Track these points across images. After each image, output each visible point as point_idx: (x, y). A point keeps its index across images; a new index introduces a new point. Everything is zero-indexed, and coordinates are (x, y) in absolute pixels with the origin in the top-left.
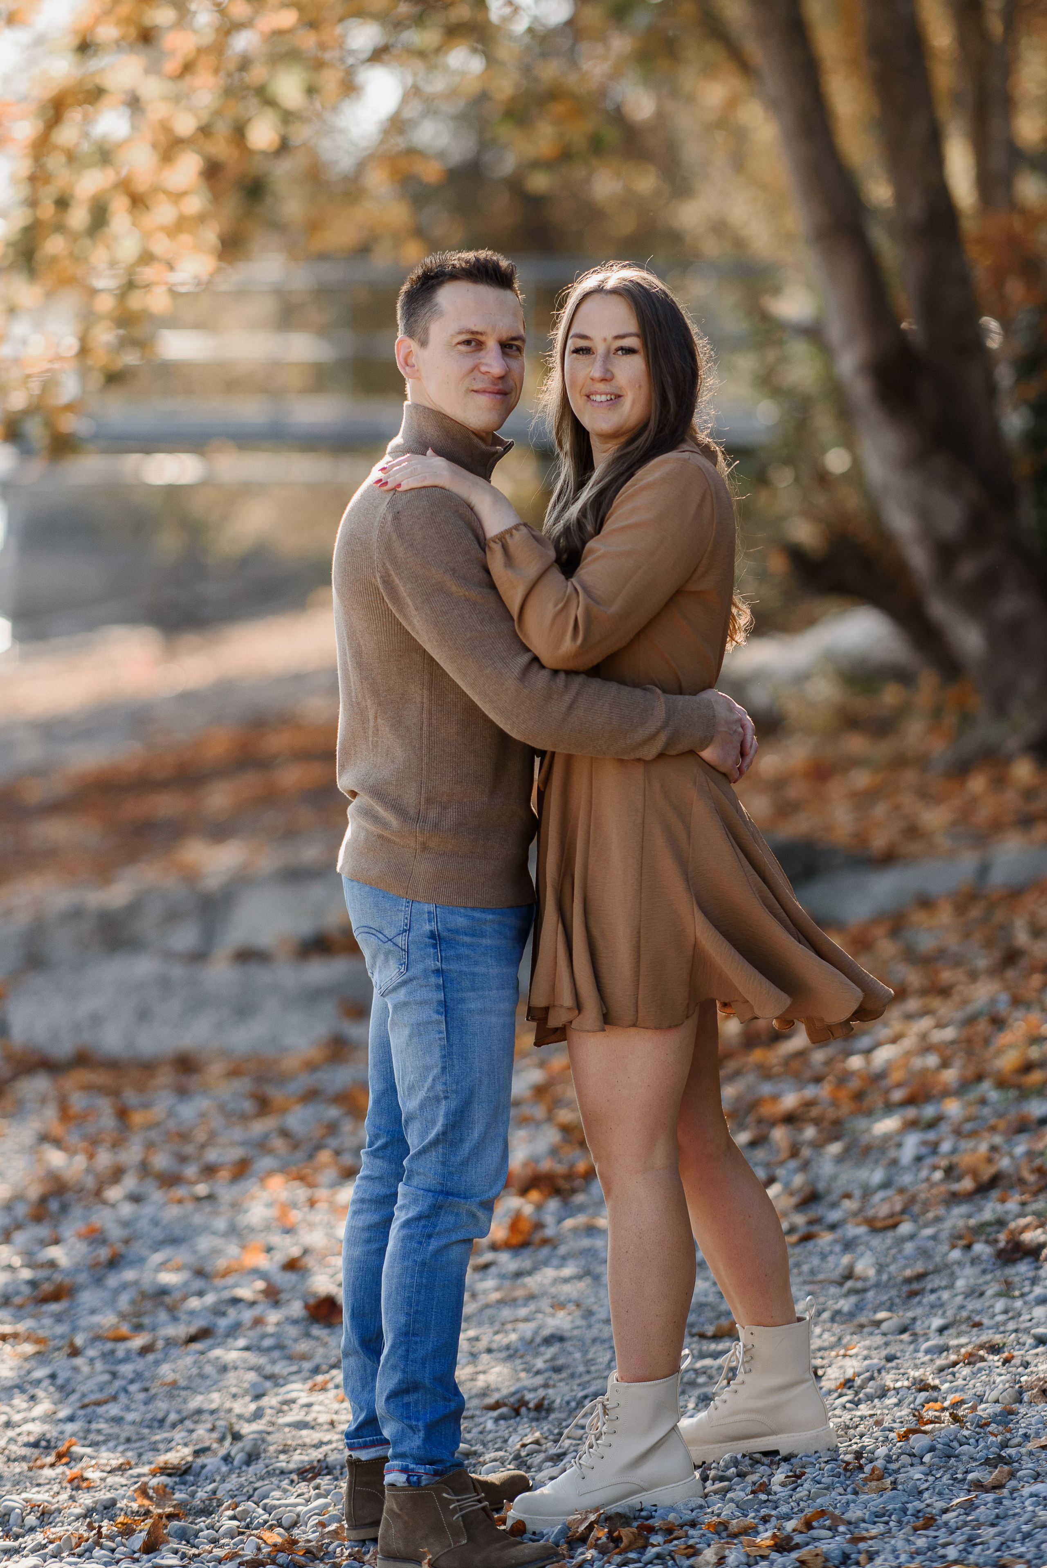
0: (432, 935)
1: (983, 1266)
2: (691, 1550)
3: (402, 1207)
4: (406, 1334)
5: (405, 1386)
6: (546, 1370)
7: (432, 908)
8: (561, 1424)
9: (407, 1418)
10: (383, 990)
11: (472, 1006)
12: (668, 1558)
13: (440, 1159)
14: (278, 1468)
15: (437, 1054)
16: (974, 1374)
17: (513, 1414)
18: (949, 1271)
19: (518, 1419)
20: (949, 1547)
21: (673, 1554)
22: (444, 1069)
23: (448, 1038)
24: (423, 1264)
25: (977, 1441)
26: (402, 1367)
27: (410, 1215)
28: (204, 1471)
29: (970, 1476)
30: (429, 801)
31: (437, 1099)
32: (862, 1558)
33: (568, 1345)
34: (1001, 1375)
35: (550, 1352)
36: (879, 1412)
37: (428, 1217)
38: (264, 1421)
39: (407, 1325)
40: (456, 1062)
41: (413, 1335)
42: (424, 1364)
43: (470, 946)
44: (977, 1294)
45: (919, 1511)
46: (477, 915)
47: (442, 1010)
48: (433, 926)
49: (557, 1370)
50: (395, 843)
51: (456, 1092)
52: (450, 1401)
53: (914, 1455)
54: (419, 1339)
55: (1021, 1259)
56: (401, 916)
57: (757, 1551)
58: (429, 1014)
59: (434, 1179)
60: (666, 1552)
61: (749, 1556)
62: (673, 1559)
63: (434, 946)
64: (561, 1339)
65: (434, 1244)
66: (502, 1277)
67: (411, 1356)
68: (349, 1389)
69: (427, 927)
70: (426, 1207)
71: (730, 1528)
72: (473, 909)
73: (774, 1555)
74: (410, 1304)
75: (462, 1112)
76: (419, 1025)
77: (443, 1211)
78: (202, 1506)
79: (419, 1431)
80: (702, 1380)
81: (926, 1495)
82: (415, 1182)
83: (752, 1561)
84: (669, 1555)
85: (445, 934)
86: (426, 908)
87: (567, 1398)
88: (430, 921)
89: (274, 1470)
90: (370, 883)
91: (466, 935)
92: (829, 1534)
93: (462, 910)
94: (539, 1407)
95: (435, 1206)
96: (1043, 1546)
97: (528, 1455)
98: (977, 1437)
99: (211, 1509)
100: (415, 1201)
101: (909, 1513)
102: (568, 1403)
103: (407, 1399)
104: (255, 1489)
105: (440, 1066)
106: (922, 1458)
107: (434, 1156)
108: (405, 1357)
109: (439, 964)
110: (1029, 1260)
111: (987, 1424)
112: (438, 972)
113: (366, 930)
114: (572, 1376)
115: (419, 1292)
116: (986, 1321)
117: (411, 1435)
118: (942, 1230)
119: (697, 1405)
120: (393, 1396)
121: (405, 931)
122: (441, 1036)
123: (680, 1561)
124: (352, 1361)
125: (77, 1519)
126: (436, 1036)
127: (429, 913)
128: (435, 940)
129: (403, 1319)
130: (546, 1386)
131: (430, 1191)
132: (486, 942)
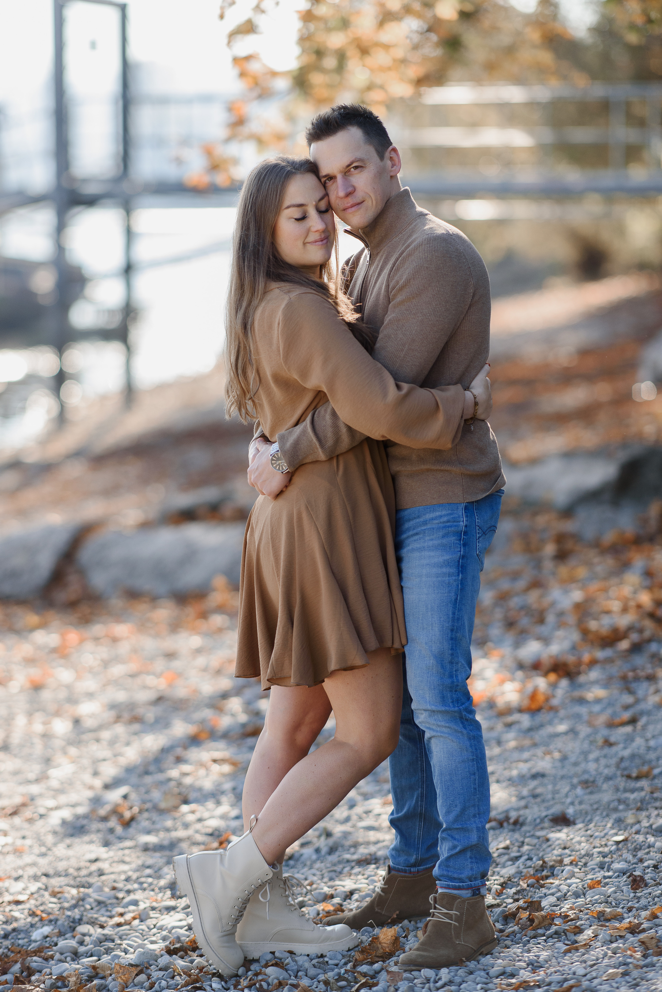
6: (528, 797)
8: (525, 834)
12: (562, 934)
17: (499, 827)
19: (501, 830)
21: (566, 931)
33: (545, 780)
35: (533, 784)
38: (349, 824)
49: (535, 796)
57: (617, 932)
61: (612, 936)
62: (566, 935)
64: (543, 775)
66: (520, 731)
73: (629, 936)
80: (621, 807)
83: (614, 939)
84: (564, 932)
87: (535, 816)
94: (516, 823)
102: (535, 820)
114: (543, 801)
119: (613, 825)
123: (569, 936)
130: (526, 807)
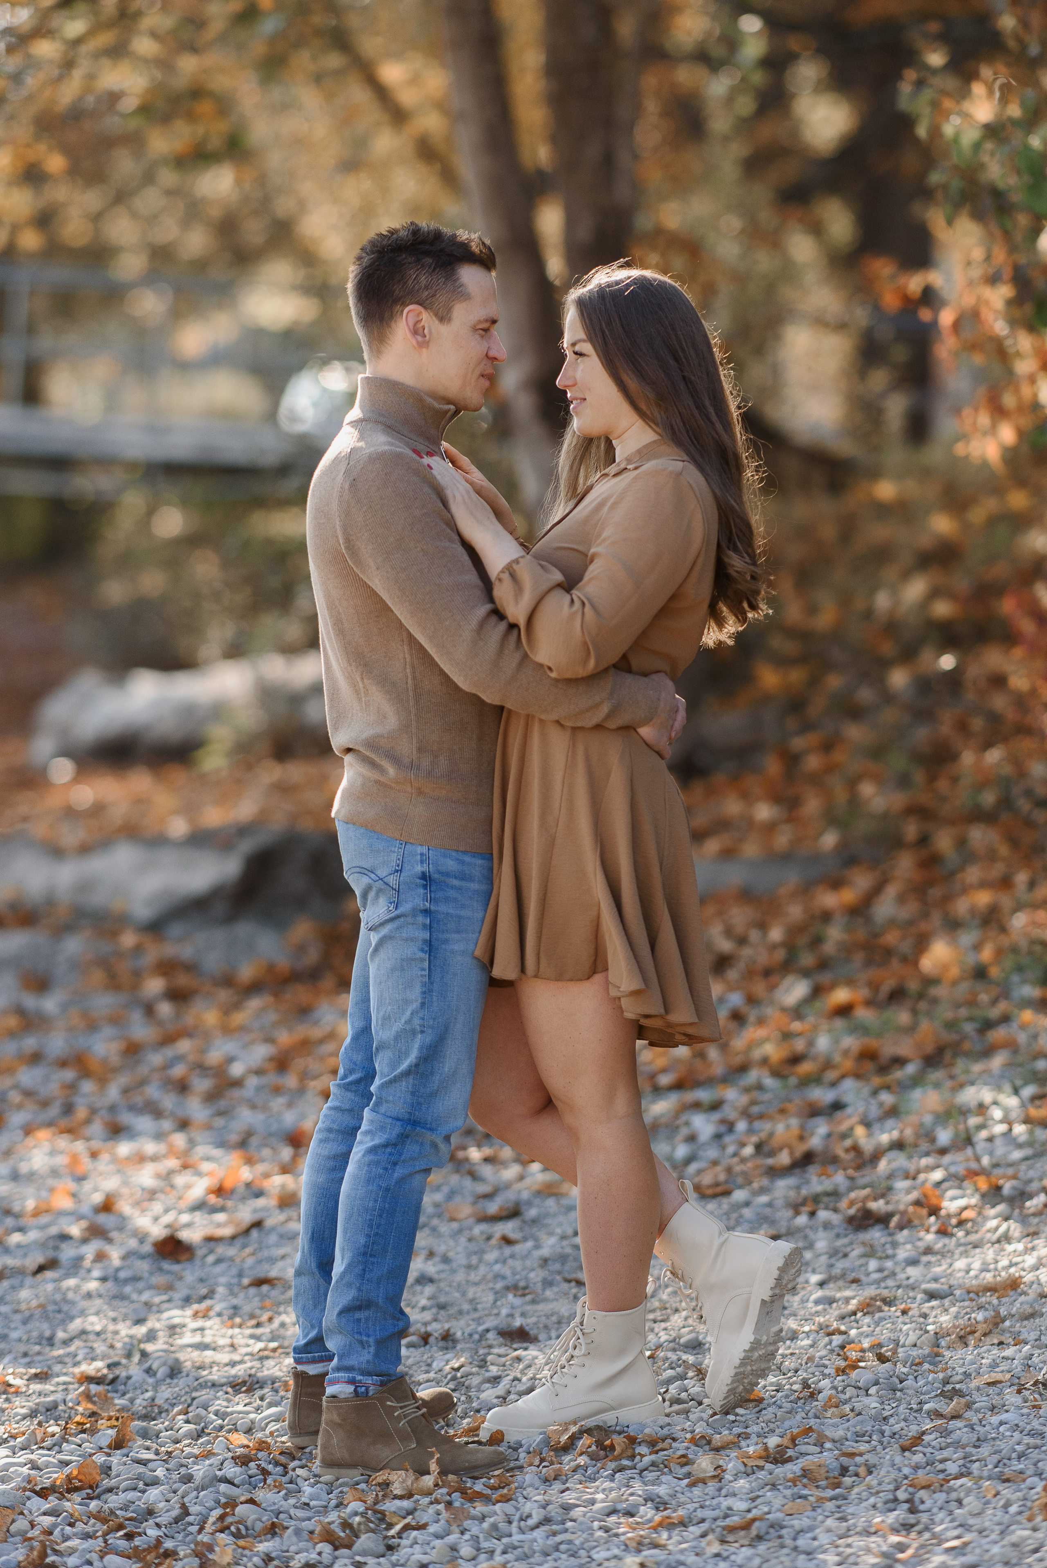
0: (424, 876)
1: (836, 1231)
2: (684, 1460)
3: (367, 1132)
4: (365, 1254)
5: (358, 1303)
7: (424, 850)
9: (357, 1333)
10: (370, 925)
11: (456, 947)
12: (662, 1466)
13: (411, 1089)
14: (209, 1381)
15: (417, 990)
16: (877, 1324)
17: (422, 1343)
18: (802, 1234)
19: (428, 1347)
20: (947, 1463)
21: (665, 1463)
22: (423, 1004)
23: (429, 976)
24: (387, 1190)
25: (916, 1378)
26: (358, 1285)
27: (377, 1141)
28: (130, 1382)
29: (926, 1407)
30: (420, 750)
31: (414, 1032)
32: (862, 1471)
34: (906, 1324)
36: (797, 1351)
37: (395, 1145)
39: (366, 1246)
40: (435, 999)
41: (371, 1256)
42: (378, 1283)
43: (459, 889)
44: (841, 1255)
45: (895, 1434)
46: (467, 859)
47: (427, 949)
48: (425, 868)
50: (391, 788)
51: (432, 1028)
52: (399, 1320)
53: (860, 1388)
54: (375, 1260)
55: (872, 1225)
56: (394, 857)
57: (749, 1462)
58: (413, 950)
59: (403, 1108)
60: (660, 1461)
61: (746, 1466)
63: (425, 887)
65: (399, 1172)
67: (367, 1276)
68: (300, 1306)
69: (419, 868)
70: (394, 1135)
71: (714, 1442)
72: (465, 852)
73: (770, 1466)
74: (371, 1226)
75: (436, 1046)
76: (403, 960)
77: (410, 1140)
78: (144, 1412)
79: (370, 1346)
81: (892, 1421)
82: (383, 1109)
83: (749, 1471)
85: (436, 876)
86: (419, 849)
88: (422, 862)
89: (206, 1382)
90: (366, 826)
91: (456, 878)
92: (818, 1449)
93: (454, 854)
95: (402, 1134)
96: (1040, 1464)
97: (462, 1377)
98: (916, 1374)
99: (153, 1415)
100: (382, 1128)
101: (885, 1434)
103: (357, 1315)
104: (193, 1399)
105: (420, 1001)
106: (867, 1391)
107: (404, 1086)
108: (362, 1276)
109: (427, 904)
110: (881, 1226)
111: (920, 1364)
112: (426, 912)
113: (358, 870)
114: (461, 1312)
115: (380, 1216)
116: (863, 1278)
117: (360, 1349)
118: (775, 1199)
120: (345, 1311)
121: (397, 871)
122: (423, 973)
124: (305, 1280)
125: (24, 1418)
126: (418, 973)
127: (422, 854)
128: (426, 881)
129: (362, 1240)
131: (398, 1119)
132: (474, 886)
